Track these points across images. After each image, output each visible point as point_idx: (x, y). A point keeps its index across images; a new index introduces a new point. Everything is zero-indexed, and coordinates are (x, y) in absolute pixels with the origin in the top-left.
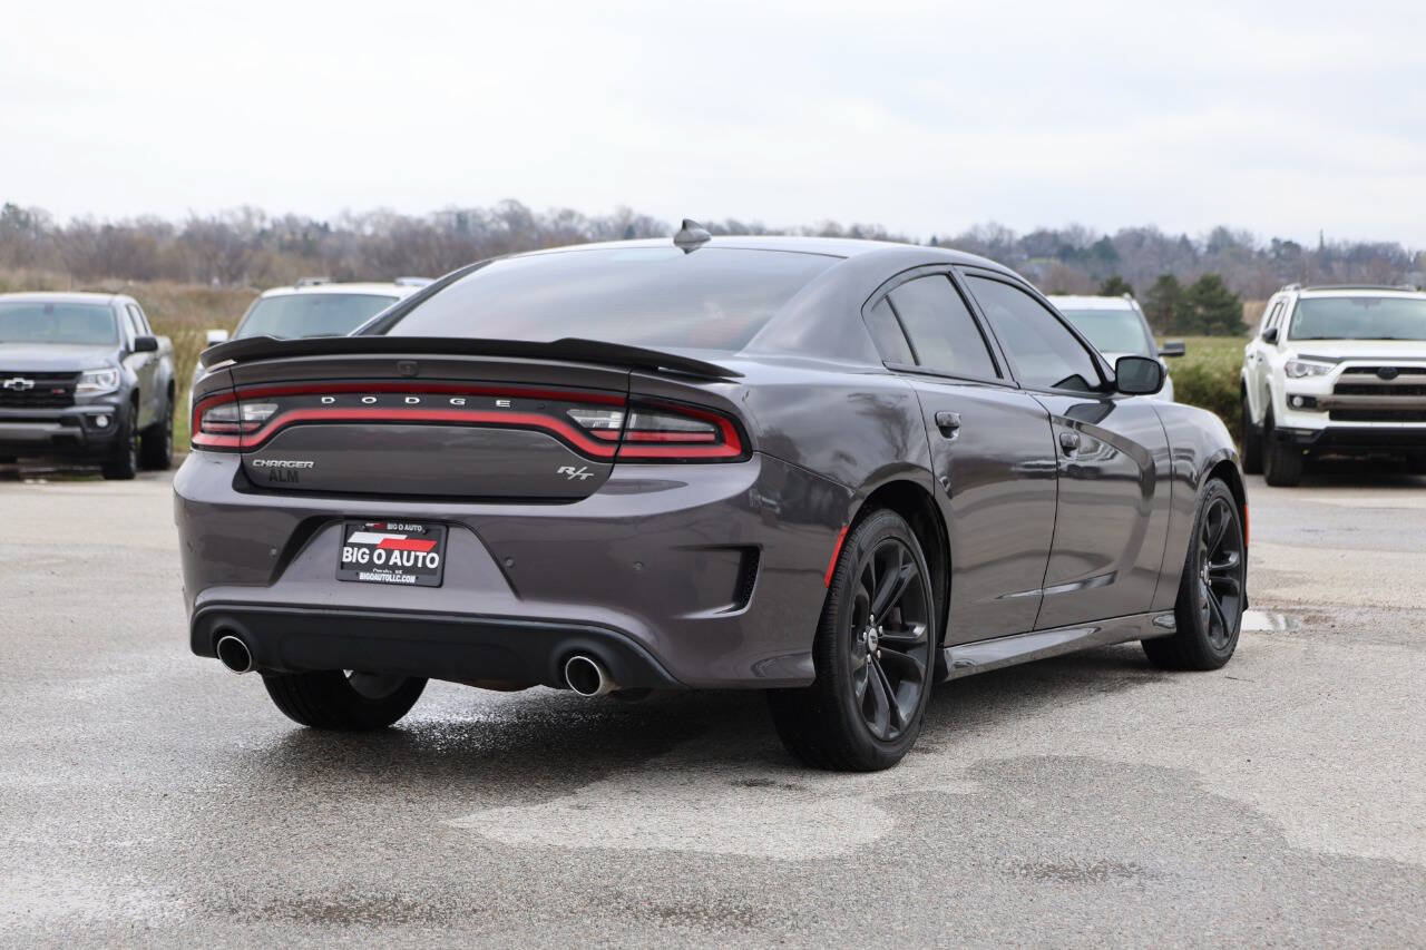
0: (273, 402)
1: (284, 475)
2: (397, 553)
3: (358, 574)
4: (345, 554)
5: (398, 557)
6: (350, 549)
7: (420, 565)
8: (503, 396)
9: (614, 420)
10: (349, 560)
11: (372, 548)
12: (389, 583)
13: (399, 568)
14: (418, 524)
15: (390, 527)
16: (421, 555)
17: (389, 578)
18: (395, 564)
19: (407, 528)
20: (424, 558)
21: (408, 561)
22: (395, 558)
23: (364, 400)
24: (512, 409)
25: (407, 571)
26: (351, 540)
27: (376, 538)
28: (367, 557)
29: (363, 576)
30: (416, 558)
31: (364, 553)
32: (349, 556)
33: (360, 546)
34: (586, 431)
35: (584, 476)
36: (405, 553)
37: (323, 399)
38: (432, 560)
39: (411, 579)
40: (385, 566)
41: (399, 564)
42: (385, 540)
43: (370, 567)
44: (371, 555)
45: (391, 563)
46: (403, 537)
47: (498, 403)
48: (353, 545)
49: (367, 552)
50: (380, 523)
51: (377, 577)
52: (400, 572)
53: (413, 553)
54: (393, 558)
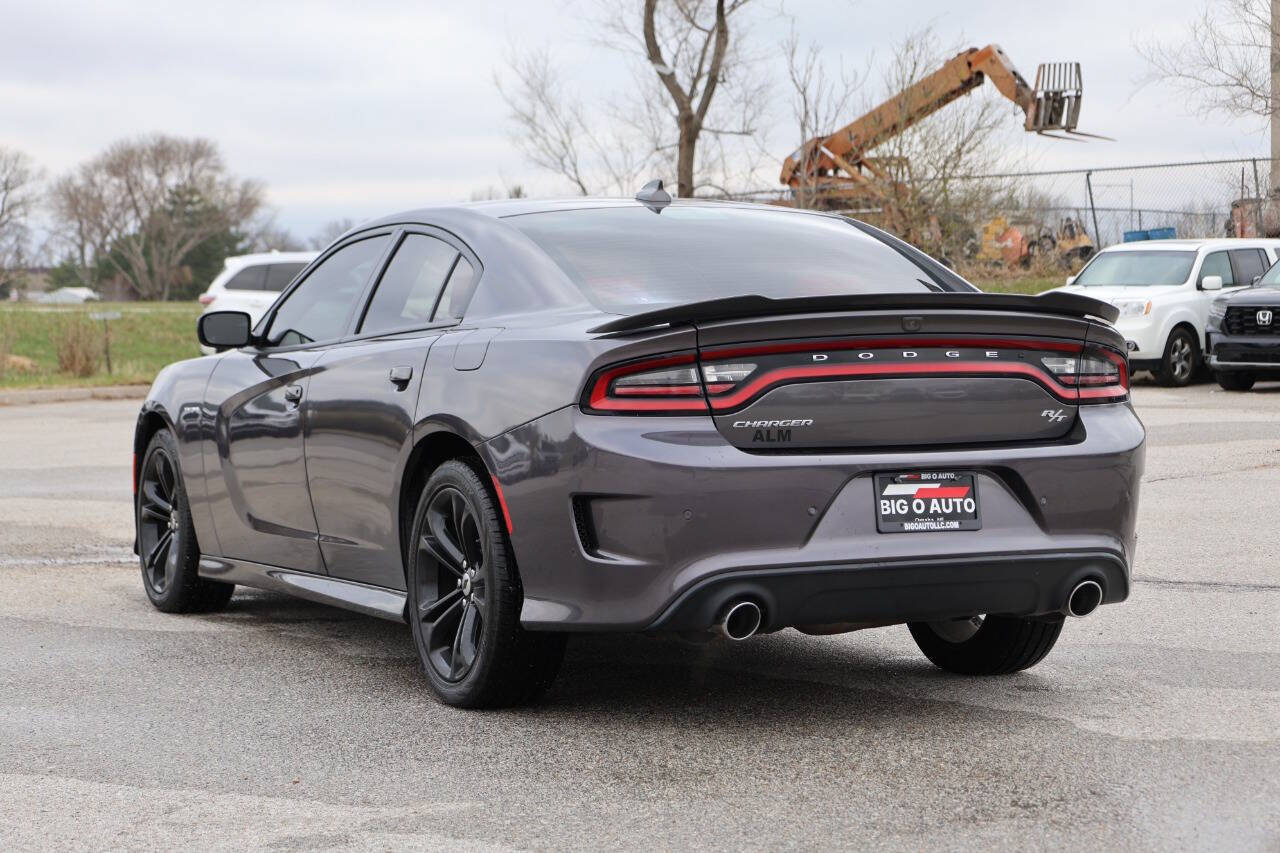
0: (751, 362)
1: (774, 436)
2: (935, 501)
3: (902, 525)
4: (883, 507)
5: (938, 506)
6: (887, 502)
7: (959, 510)
8: (991, 347)
9: (1070, 366)
10: (888, 512)
11: (909, 498)
12: (935, 531)
13: (940, 515)
14: (950, 472)
15: (924, 476)
16: (958, 501)
17: (933, 526)
18: (936, 511)
19: (940, 476)
20: (962, 504)
21: (947, 507)
22: (935, 507)
23: (860, 356)
24: (1000, 359)
25: (948, 517)
26: (886, 493)
27: (912, 489)
28: (906, 508)
29: (908, 526)
30: (954, 504)
31: (902, 504)
32: (887, 508)
33: (897, 498)
34: (1055, 377)
35: (1061, 418)
36: (943, 501)
37: (815, 357)
38: (968, 505)
39: (955, 525)
40: (926, 515)
41: (940, 511)
42: (920, 490)
43: (911, 516)
44: (910, 505)
45: (931, 512)
46: (937, 486)
47: (988, 354)
48: (889, 498)
49: (905, 503)
50: (914, 473)
51: (921, 527)
52: (942, 519)
53: (950, 500)
54: (932, 506)
